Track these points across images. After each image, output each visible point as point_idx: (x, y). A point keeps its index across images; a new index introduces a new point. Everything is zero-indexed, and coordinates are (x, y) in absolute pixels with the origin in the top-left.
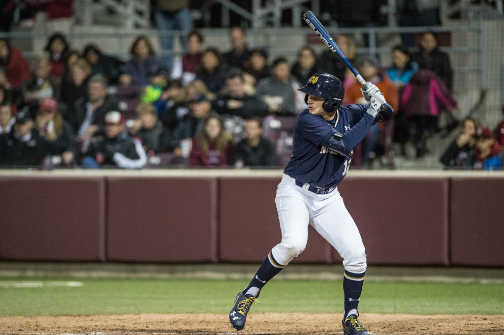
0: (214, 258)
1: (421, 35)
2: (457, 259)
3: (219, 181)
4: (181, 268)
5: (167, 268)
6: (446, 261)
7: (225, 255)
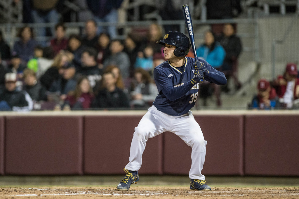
0: (80, 171)
1: (223, 25)
2: (249, 171)
3: (84, 118)
4: (57, 179)
5: (47, 179)
6: (241, 172)
7: (88, 170)
